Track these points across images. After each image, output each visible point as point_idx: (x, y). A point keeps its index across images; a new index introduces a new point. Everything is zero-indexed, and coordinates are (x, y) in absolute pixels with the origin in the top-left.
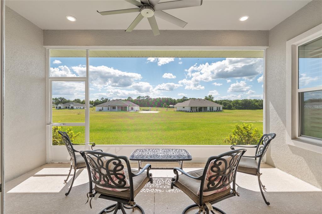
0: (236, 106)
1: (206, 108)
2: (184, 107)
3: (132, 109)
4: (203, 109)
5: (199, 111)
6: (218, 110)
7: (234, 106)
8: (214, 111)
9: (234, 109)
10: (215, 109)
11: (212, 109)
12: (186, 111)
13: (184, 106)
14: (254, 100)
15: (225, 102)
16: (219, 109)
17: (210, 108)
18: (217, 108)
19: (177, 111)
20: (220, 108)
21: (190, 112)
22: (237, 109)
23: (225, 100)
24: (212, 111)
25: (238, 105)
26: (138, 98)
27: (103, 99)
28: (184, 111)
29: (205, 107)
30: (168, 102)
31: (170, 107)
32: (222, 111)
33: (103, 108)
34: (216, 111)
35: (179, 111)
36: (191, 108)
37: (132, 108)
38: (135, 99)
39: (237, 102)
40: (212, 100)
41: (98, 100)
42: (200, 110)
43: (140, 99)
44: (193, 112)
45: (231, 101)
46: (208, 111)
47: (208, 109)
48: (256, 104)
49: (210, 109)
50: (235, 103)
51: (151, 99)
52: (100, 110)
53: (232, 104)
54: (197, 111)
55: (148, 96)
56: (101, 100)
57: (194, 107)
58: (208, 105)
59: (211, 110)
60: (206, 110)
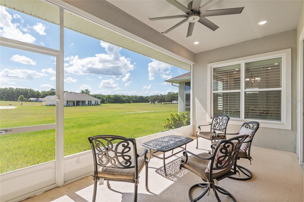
0: (108, 100)
1: (85, 102)
4: (80, 103)
5: (77, 105)
6: (96, 104)
7: (107, 101)
8: (93, 105)
9: (107, 103)
10: (93, 103)
11: (91, 103)
14: (122, 95)
15: (99, 96)
17: (89, 102)
18: (96, 102)
19: (47, 105)
20: (98, 102)
21: (66, 106)
22: (109, 103)
23: (99, 95)
24: (91, 105)
25: (110, 99)
29: (83, 101)
30: (27, 94)
31: (30, 101)
32: (100, 104)
34: (95, 105)
35: (50, 105)
36: (67, 101)
39: (109, 97)
40: (89, 94)
42: (78, 103)
44: (69, 106)
45: (104, 96)
46: (87, 105)
47: (87, 103)
48: (124, 99)
49: (89, 103)
50: (108, 97)
53: (105, 99)
54: (74, 105)
57: (70, 101)
58: (86, 98)
59: (90, 104)
60: (85, 104)
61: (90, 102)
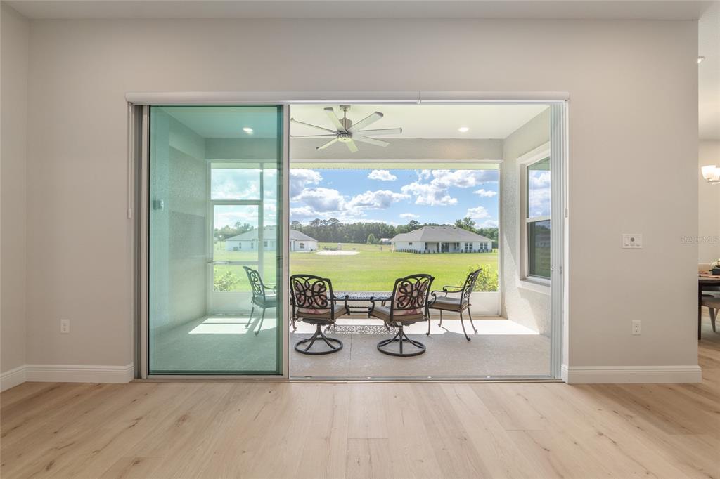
1: (458, 244)
2: (410, 244)
3: (302, 246)
4: (451, 248)
5: (443, 252)
6: (483, 250)
8: (475, 252)
10: (476, 247)
11: (471, 248)
12: (416, 252)
13: (410, 240)
16: (485, 248)
17: (466, 245)
18: (481, 244)
19: (397, 251)
20: (486, 245)
21: (425, 253)
24: (470, 252)
26: (314, 222)
27: (240, 226)
28: (410, 251)
29: (455, 244)
30: (378, 232)
32: (491, 251)
33: (240, 244)
34: (479, 251)
35: (401, 251)
36: (426, 244)
37: (301, 244)
38: (308, 226)
40: (471, 228)
41: (227, 226)
42: (445, 248)
43: (319, 225)
44: (429, 252)
46: (462, 252)
47: (462, 247)
49: (466, 248)
51: (341, 225)
52: (236, 249)
54: (438, 251)
55: (334, 220)
56: (235, 228)
57: (432, 243)
58: (463, 238)
59: (469, 249)
60: (458, 249)
61: (469, 246)
